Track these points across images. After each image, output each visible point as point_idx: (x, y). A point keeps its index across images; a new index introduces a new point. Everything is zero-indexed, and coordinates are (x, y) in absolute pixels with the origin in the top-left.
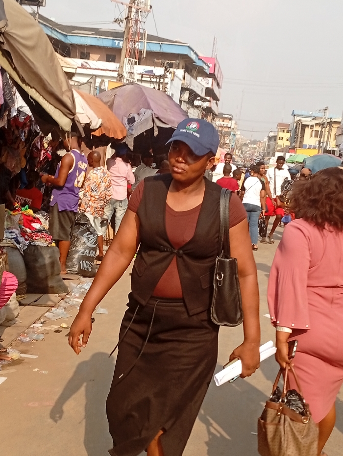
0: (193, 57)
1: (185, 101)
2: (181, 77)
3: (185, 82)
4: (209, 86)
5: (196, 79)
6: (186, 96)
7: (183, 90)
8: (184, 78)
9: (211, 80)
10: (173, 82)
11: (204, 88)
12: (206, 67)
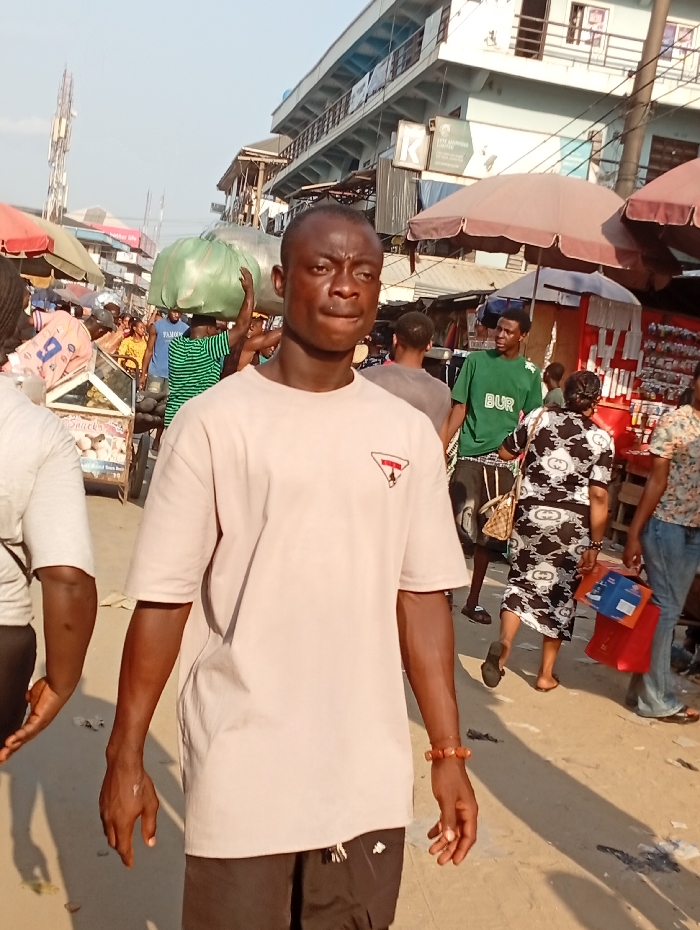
4: (134, 261)
5: (115, 260)
8: (100, 262)
9: (134, 255)
11: (125, 269)
12: (126, 248)
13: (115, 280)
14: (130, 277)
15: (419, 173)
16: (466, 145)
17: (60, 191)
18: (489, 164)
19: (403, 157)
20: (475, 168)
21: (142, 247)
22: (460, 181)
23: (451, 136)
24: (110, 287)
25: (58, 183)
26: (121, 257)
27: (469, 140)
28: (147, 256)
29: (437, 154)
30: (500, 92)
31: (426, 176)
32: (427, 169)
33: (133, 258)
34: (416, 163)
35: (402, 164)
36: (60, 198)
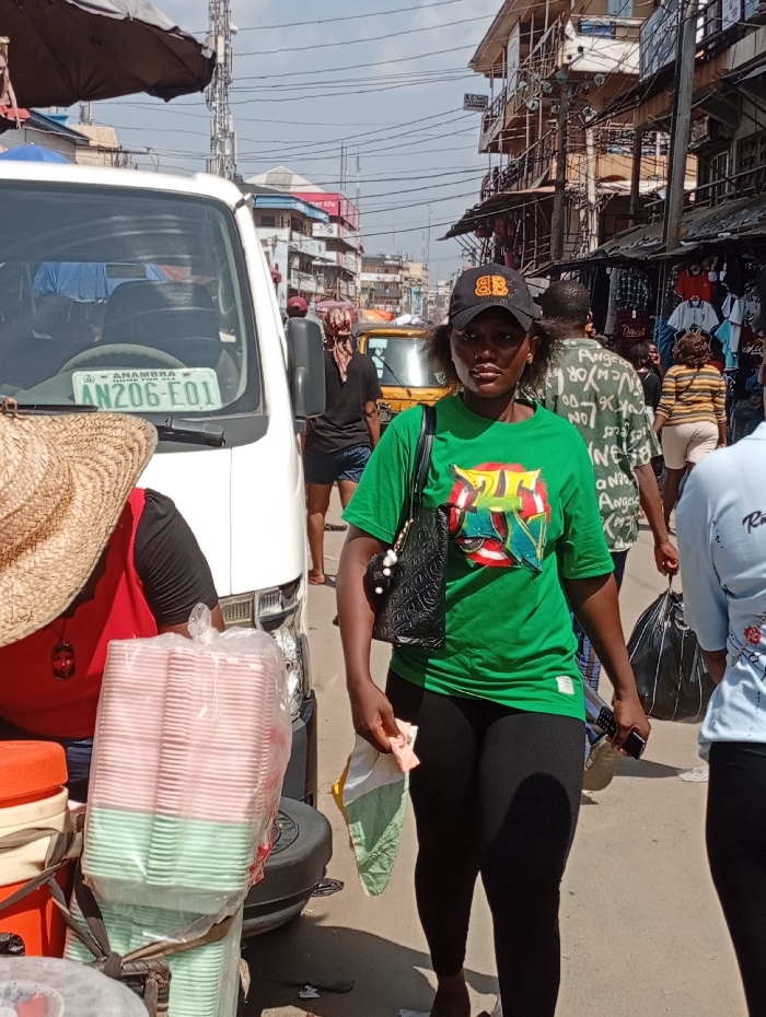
0: (301, 207)
1: (295, 269)
2: (286, 237)
3: (292, 244)
4: (334, 235)
5: (311, 235)
6: (296, 262)
7: (292, 253)
8: (291, 239)
9: (335, 226)
10: (276, 249)
11: (323, 244)
12: (322, 216)
13: (314, 263)
14: (332, 255)
17: (227, 141)
21: (343, 213)
24: (308, 272)
25: (224, 131)
26: (318, 229)
28: (351, 228)
33: (334, 231)
36: (228, 152)
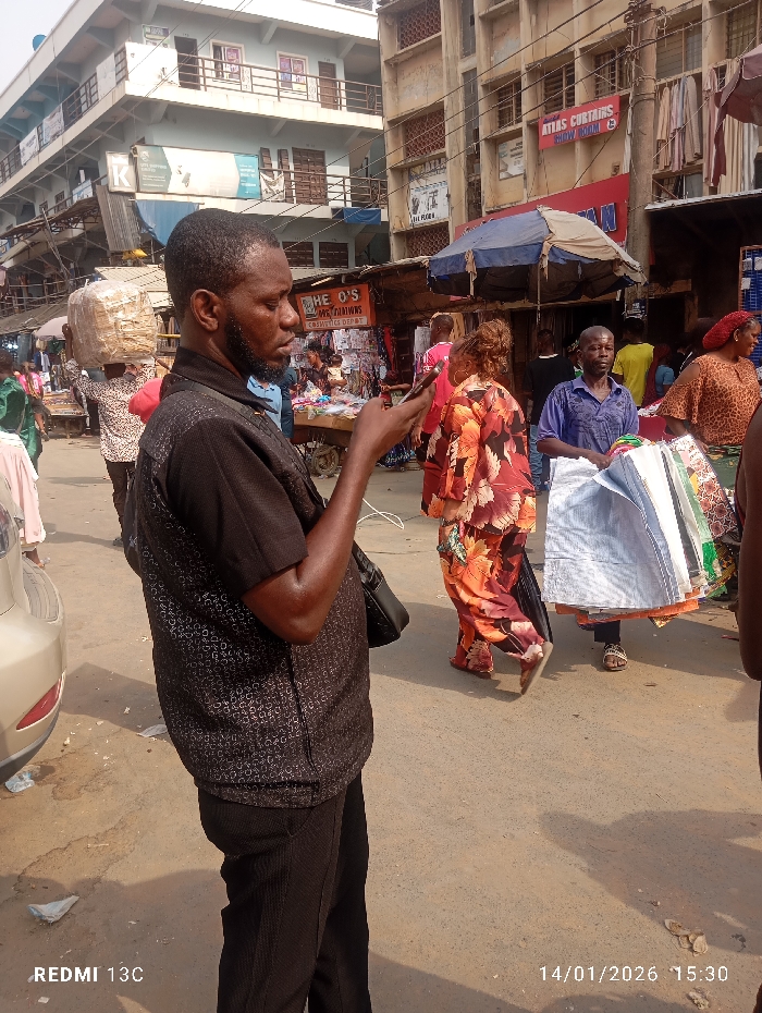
15: (131, 195)
16: (165, 167)
18: (186, 181)
19: (116, 183)
20: (176, 185)
22: (168, 198)
23: (151, 160)
27: (166, 162)
29: (143, 177)
30: (175, 121)
31: (139, 196)
32: (138, 191)
34: (128, 187)
35: (117, 189)
